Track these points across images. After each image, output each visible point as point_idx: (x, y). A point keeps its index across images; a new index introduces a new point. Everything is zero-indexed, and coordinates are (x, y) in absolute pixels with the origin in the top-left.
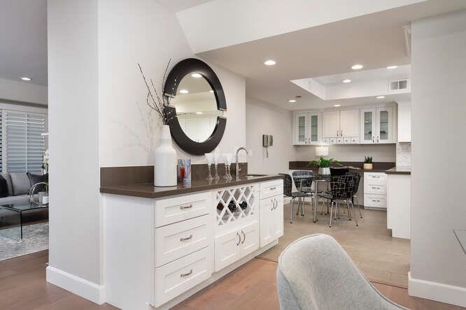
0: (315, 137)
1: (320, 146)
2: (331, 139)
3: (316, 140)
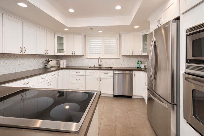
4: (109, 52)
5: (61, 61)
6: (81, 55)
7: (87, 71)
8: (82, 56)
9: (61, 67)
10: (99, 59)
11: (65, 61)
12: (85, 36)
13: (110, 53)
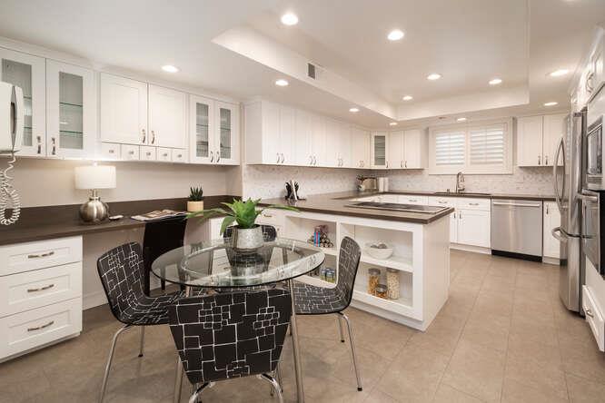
0: (74, 137)
1: (90, 164)
2: (130, 148)
3: (80, 145)
4: (483, 161)
5: (381, 180)
6: (418, 168)
7: (430, 197)
8: (420, 170)
9: (381, 190)
10: (458, 175)
11: (387, 179)
12: (427, 131)
13: (486, 163)
